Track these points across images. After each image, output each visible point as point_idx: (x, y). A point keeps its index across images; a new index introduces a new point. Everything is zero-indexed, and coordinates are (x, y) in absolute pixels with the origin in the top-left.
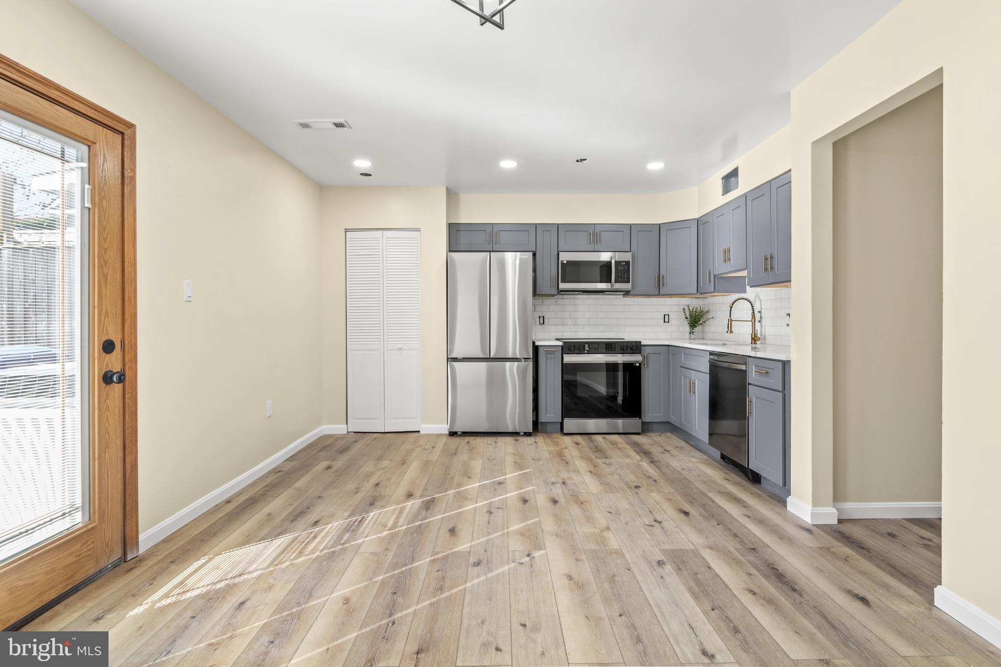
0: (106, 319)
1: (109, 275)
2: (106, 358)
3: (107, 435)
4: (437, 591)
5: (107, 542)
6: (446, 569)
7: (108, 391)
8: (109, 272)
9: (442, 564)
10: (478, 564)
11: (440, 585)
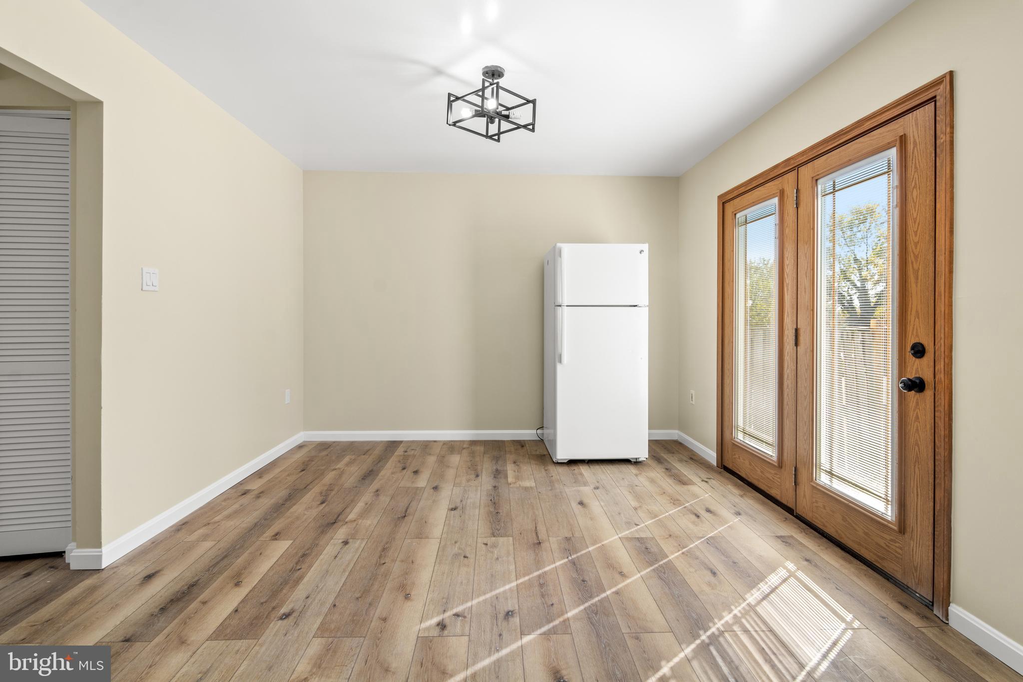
0: (917, 319)
1: (920, 271)
2: (916, 362)
3: (917, 448)
4: (544, 583)
5: (916, 565)
6: (544, 607)
7: (917, 399)
8: (920, 267)
9: (552, 614)
10: (509, 614)
11: (543, 589)
